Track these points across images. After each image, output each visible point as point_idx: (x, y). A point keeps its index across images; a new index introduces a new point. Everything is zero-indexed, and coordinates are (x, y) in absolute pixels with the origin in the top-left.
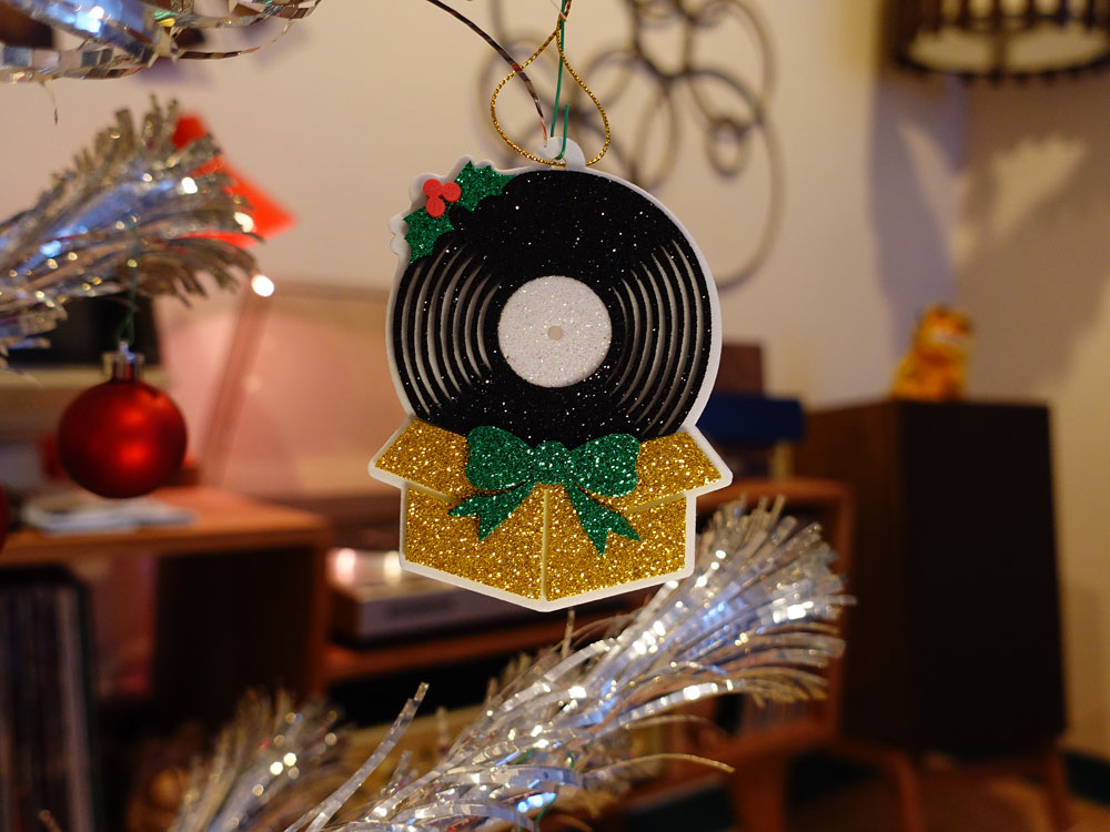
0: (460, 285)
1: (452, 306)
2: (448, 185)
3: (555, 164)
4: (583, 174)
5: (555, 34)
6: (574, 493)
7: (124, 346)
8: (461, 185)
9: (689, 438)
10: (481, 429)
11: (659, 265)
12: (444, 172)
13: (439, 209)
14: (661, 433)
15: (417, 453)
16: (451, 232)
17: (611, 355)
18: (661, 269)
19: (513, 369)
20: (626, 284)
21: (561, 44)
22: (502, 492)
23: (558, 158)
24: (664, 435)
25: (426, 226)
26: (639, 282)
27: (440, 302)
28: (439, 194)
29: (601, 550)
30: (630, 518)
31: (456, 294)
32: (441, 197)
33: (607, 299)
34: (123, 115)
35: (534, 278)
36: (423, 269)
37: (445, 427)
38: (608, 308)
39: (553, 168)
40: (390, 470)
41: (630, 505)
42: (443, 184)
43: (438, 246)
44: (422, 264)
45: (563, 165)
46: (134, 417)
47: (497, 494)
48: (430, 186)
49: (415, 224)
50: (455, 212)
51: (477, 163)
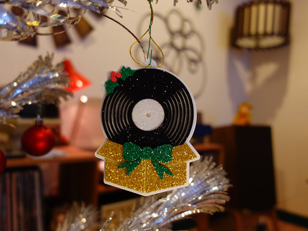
0: (121, 102)
1: (119, 107)
2: (117, 73)
3: (148, 67)
4: (156, 69)
5: (148, 30)
6: (154, 161)
7: (39, 117)
8: (121, 73)
9: (187, 145)
10: (127, 143)
11: (178, 95)
12: (116, 69)
13: (115, 80)
14: (179, 144)
15: (109, 150)
16: (118, 86)
17: (164, 122)
18: (179, 96)
19: (136, 125)
20: (169, 101)
21: (150, 33)
22: (133, 161)
23: (149, 65)
24: (180, 144)
25: (111, 85)
26: (172, 100)
27: (115, 106)
28: (115, 75)
29: (162, 178)
30: (170, 169)
31: (120, 104)
32: (116, 77)
33: (163, 105)
34: (40, 57)
35: (142, 99)
36: (110, 97)
37: (117, 142)
38: (163, 108)
39: (148, 68)
40: (101, 155)
41: (170, 165)
42: (116, 73)
43: (115, 91)
44: (110, 96)
45: (151, 67)
46: (41, 135)
47: (132, 162)
48: (112, 73)
49: (108, 84)
50: (120, 81)
51: (126, 67)
